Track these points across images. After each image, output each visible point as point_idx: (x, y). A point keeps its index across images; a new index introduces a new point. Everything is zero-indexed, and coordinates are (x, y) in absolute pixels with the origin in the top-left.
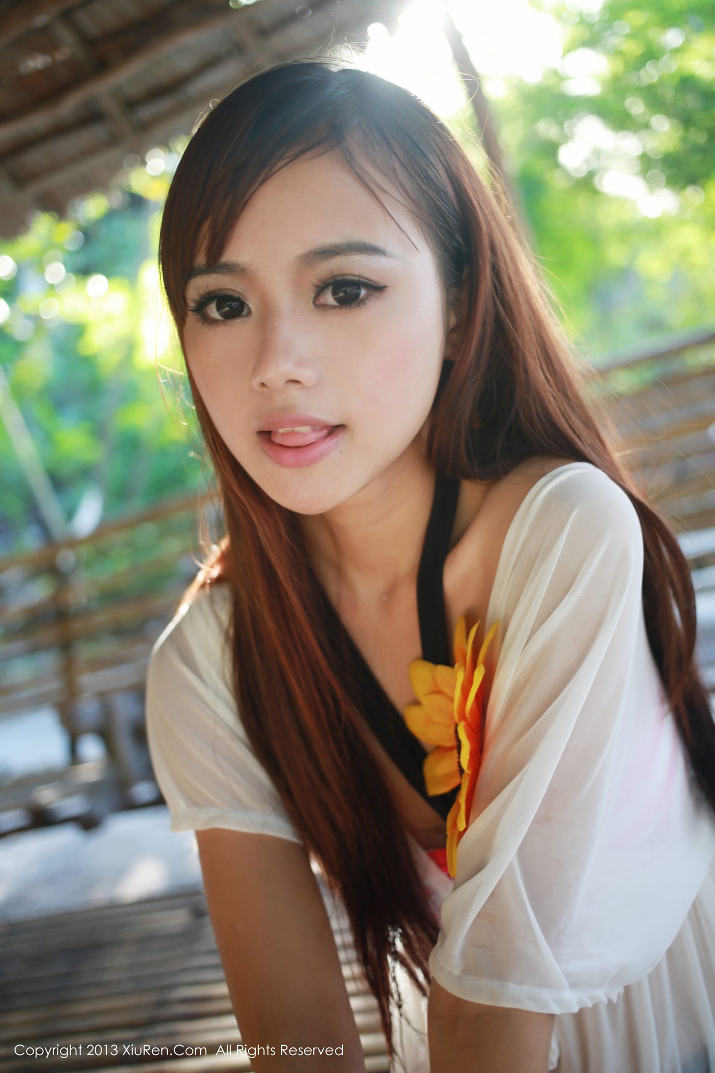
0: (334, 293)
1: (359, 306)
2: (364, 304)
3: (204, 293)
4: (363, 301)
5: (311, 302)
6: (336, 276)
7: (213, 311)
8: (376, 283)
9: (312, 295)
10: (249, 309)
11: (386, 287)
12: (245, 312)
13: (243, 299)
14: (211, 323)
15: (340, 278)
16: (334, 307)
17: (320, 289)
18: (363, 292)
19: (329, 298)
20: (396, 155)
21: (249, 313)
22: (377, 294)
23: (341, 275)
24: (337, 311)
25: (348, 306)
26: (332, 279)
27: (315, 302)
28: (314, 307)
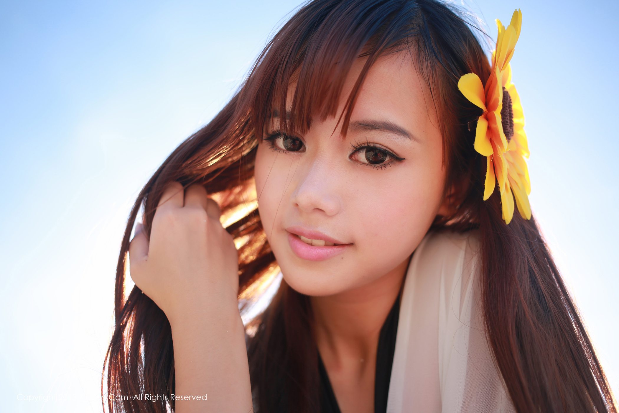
0: (367, 154)
3: (277, 130)
4: (385, 166)
5: (348, 156)
6: (370, 143)
7: (280, 142)
8: (398, 155)
9: (350, 153)
10: (305, 148)
11: (405, 159)
12: (301, 149)
13: (302, 141)
14: (276, 149)
15: (372, 145)
16: (364, 164)
17: (357, 149)
18: (387, 159)
19: (362, 156)
21: (304, 151)
22: (397, 163)
23: (374, 143)
24: (366, 167)
25: (373, 165)
26: (366, 145)
27: (351, 156)
28: (349, 160)
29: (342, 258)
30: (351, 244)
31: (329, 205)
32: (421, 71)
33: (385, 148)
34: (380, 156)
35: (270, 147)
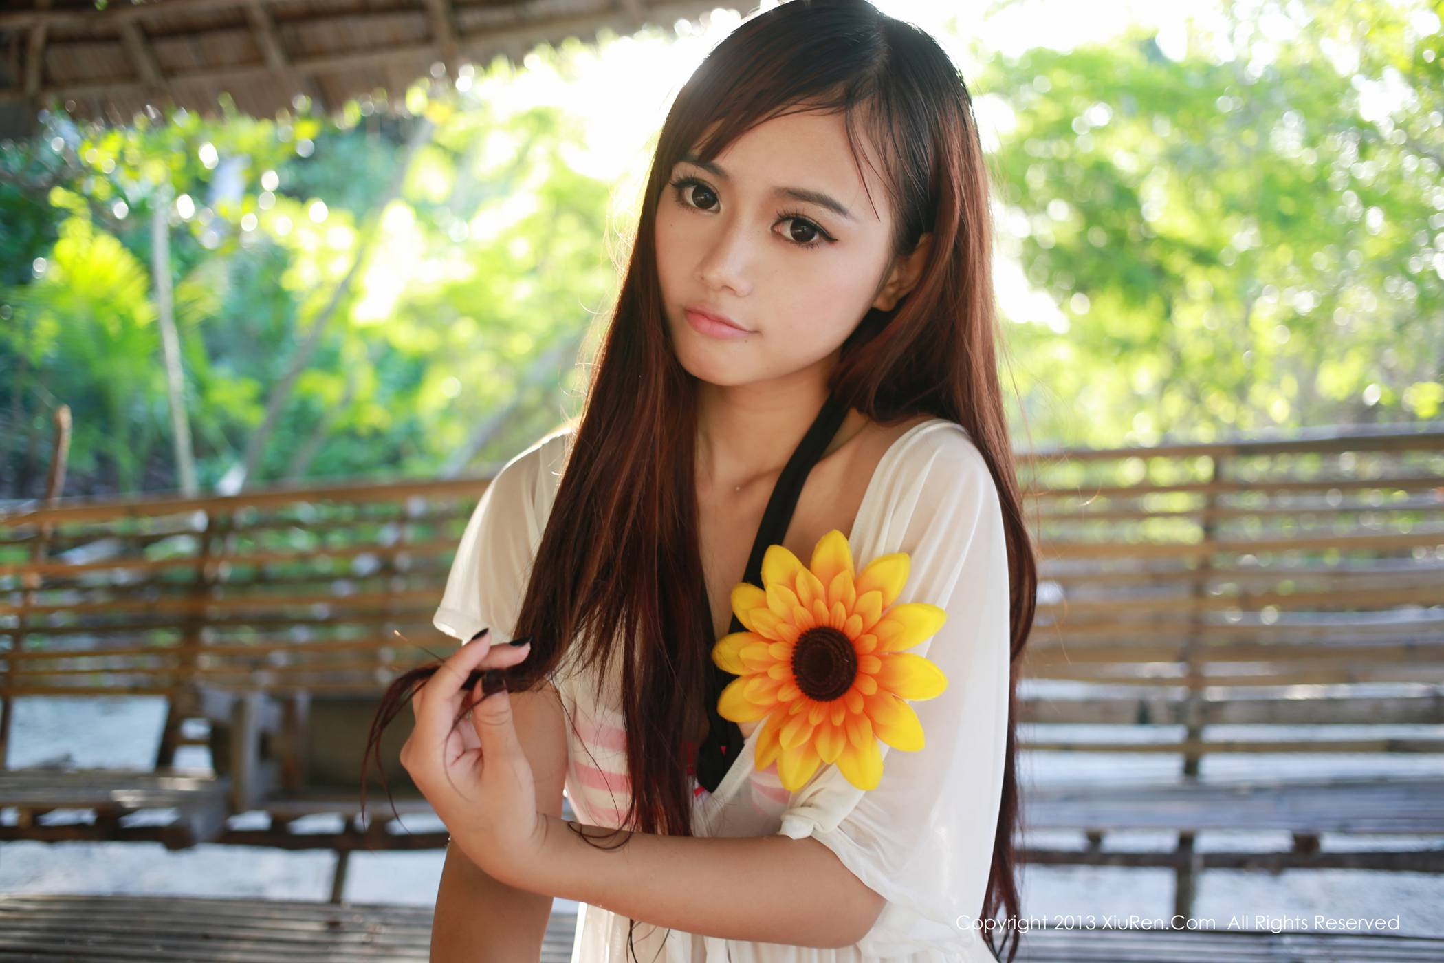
0: (793, 228)
1: (807, 247)
2: (812, 248)
3: (690, 176)
4: (812, 245)
5: (770, 226)
6: (799, 215)
7: (689, 194)
8: (830, 233)
9: (773, 222)
10: (719, 207)
11: (837, 240)
12: (714, 208)
13: (718, 197)
14: (682, 204)
15: (801, 217)
16: (787, 240)
17: (782, 219)
18: (816, 238)
19: (787, 231)
20: (893, 135)
21: (718, 211)
22: (828, 244)
23: (803, 215)
24: (788, 244)
25: (798, 244)
26: (795, 216)
27: (773, 227)
28: (770, 231)
30: (756, 332)
31: (742, 285)
33: (815, 223)
34: (809, 232)
35: (675, 199)
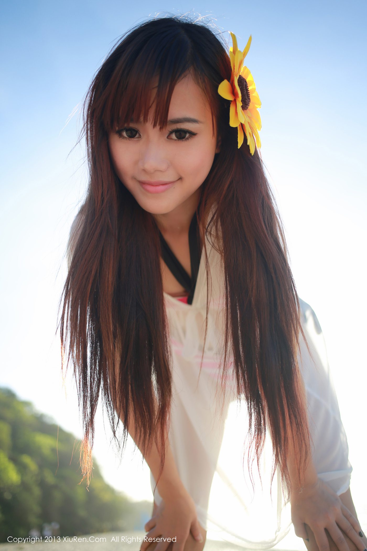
0: (176, 135)
1: (185, 141)
4: (188, 139)
5: (166, 137)
7: (124, 134)
8: (193, 132)
10: (140, 135)
11: (197, 134)
12: (137, 136)
15: (180, 129)
16: (176, 140)
17: (171, 133)
18: (187, 135)
19: (174, 136)
22: (193, 136)
25: (181, 140)
26: (175, 130)
27: (168, 137)
28: (167, 139)
29: (174, 188)
32: (198, 83)
33: (186, 130)
34: (183, 134)
